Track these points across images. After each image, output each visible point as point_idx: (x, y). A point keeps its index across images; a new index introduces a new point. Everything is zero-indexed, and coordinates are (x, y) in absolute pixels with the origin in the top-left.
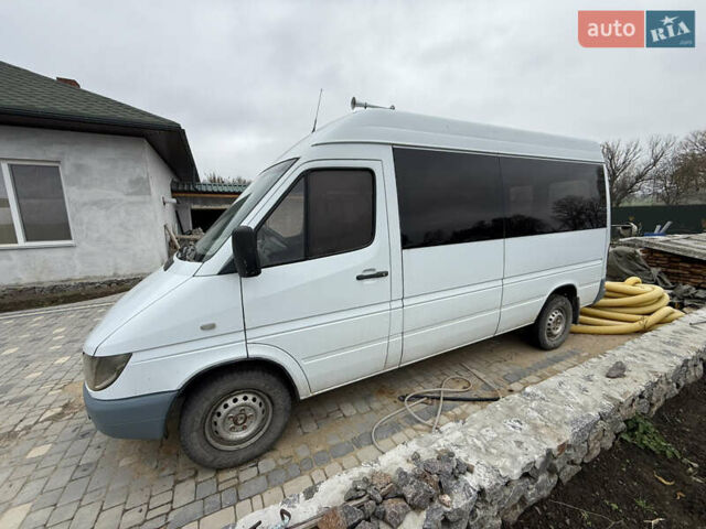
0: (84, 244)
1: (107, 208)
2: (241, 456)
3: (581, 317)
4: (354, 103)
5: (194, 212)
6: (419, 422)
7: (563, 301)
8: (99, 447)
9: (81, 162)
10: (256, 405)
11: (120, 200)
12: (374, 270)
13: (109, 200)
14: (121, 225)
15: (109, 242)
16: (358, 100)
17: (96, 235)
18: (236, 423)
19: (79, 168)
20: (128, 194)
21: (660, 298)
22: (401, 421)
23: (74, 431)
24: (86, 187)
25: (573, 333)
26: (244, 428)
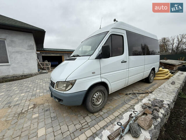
0: (13, 64)
1: (21, 54)
2: (98, 109)
3: (156, 75)
4: (115, 20)
5: (43, 56)
6: (134, 99)
7: (153, 72)
8: (54, 113)
9: (13, 40)
10: (101, 95)
11: (25, 51)
12: (124, 60)
13: (21, 51)
14: (25, 58)
15: (21, 64)
16: (116, 20)
17: (17, 62)
18: (97, 100)
19: (12, 41)
20: (27, 50)
21: (168, 72)
22: (130, 99)
23: (43, 110)
24: (14, 47)
25: (154, 80)
26: (99, 101)
